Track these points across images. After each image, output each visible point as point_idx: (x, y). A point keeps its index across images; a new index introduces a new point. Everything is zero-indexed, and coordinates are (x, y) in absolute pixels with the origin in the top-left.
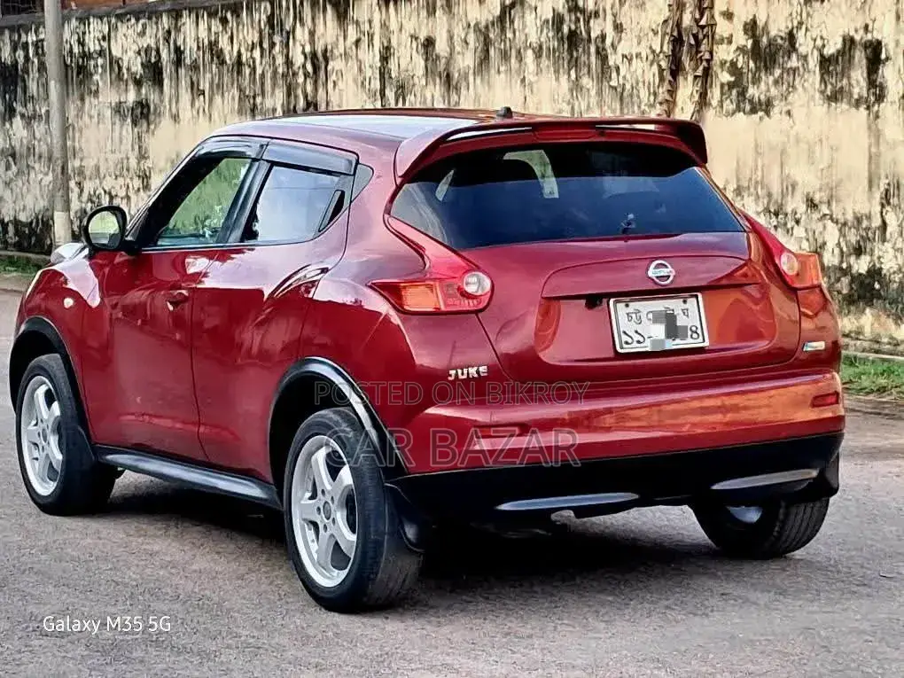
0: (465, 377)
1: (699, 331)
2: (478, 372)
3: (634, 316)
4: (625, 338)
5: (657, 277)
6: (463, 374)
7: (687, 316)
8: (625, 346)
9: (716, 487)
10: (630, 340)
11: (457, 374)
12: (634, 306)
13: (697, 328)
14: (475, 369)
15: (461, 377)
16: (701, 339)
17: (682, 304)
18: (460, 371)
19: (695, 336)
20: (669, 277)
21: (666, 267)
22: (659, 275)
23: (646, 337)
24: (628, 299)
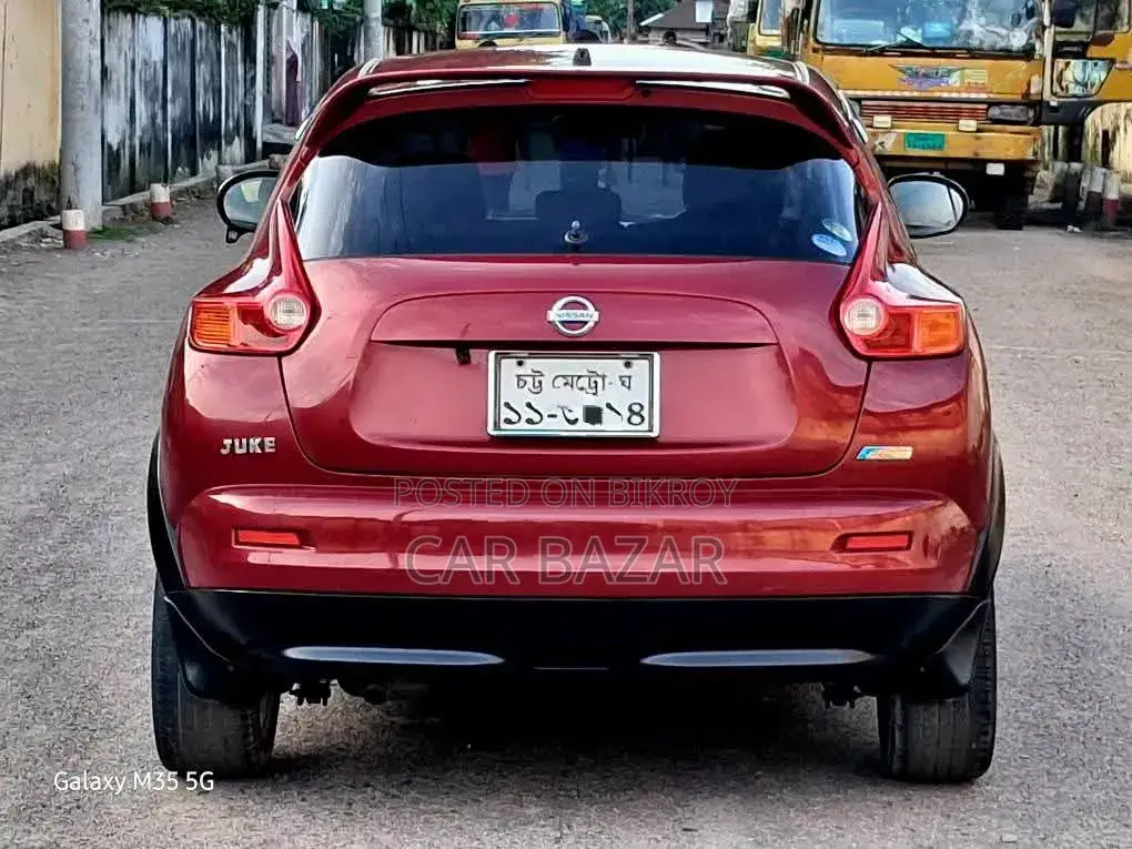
0: (244, 451)
1: (645, 413)
2: (261, 445)
3: (530, 380)
4: (506, 413)
5: (563, 323)
6: (241, 446)
7: (629, 387)
8: (503, 426)
9: (648, 661)
10: (514, 417)
11: (233, 445)
12: (532, 364)
13: (642, 407)
14: (258, 440)
15: (238, 451)
16: (645, 426)
17: (623, 368)
18: (237, 442)
19: (636, 419)
20: (586, 323)
21: (584, 307)
22: (566, 319)
23: (545, 416)
24: (525, 353)
